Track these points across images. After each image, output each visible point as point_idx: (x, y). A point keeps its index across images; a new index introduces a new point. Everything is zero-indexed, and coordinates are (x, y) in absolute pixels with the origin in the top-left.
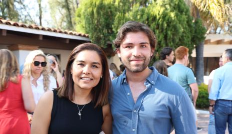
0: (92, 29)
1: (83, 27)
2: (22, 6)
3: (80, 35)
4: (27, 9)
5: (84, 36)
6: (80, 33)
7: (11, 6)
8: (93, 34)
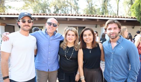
0: (139, 14)
1: (135, 14)
2: (110, 7)
3: (132, 18)
4: (112, 8)
5: (135, 18)
6: (132, 17)
7: (106, 8)
8: (139, 17)
